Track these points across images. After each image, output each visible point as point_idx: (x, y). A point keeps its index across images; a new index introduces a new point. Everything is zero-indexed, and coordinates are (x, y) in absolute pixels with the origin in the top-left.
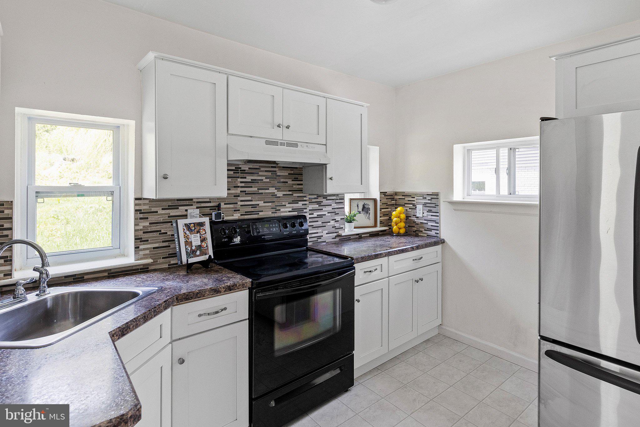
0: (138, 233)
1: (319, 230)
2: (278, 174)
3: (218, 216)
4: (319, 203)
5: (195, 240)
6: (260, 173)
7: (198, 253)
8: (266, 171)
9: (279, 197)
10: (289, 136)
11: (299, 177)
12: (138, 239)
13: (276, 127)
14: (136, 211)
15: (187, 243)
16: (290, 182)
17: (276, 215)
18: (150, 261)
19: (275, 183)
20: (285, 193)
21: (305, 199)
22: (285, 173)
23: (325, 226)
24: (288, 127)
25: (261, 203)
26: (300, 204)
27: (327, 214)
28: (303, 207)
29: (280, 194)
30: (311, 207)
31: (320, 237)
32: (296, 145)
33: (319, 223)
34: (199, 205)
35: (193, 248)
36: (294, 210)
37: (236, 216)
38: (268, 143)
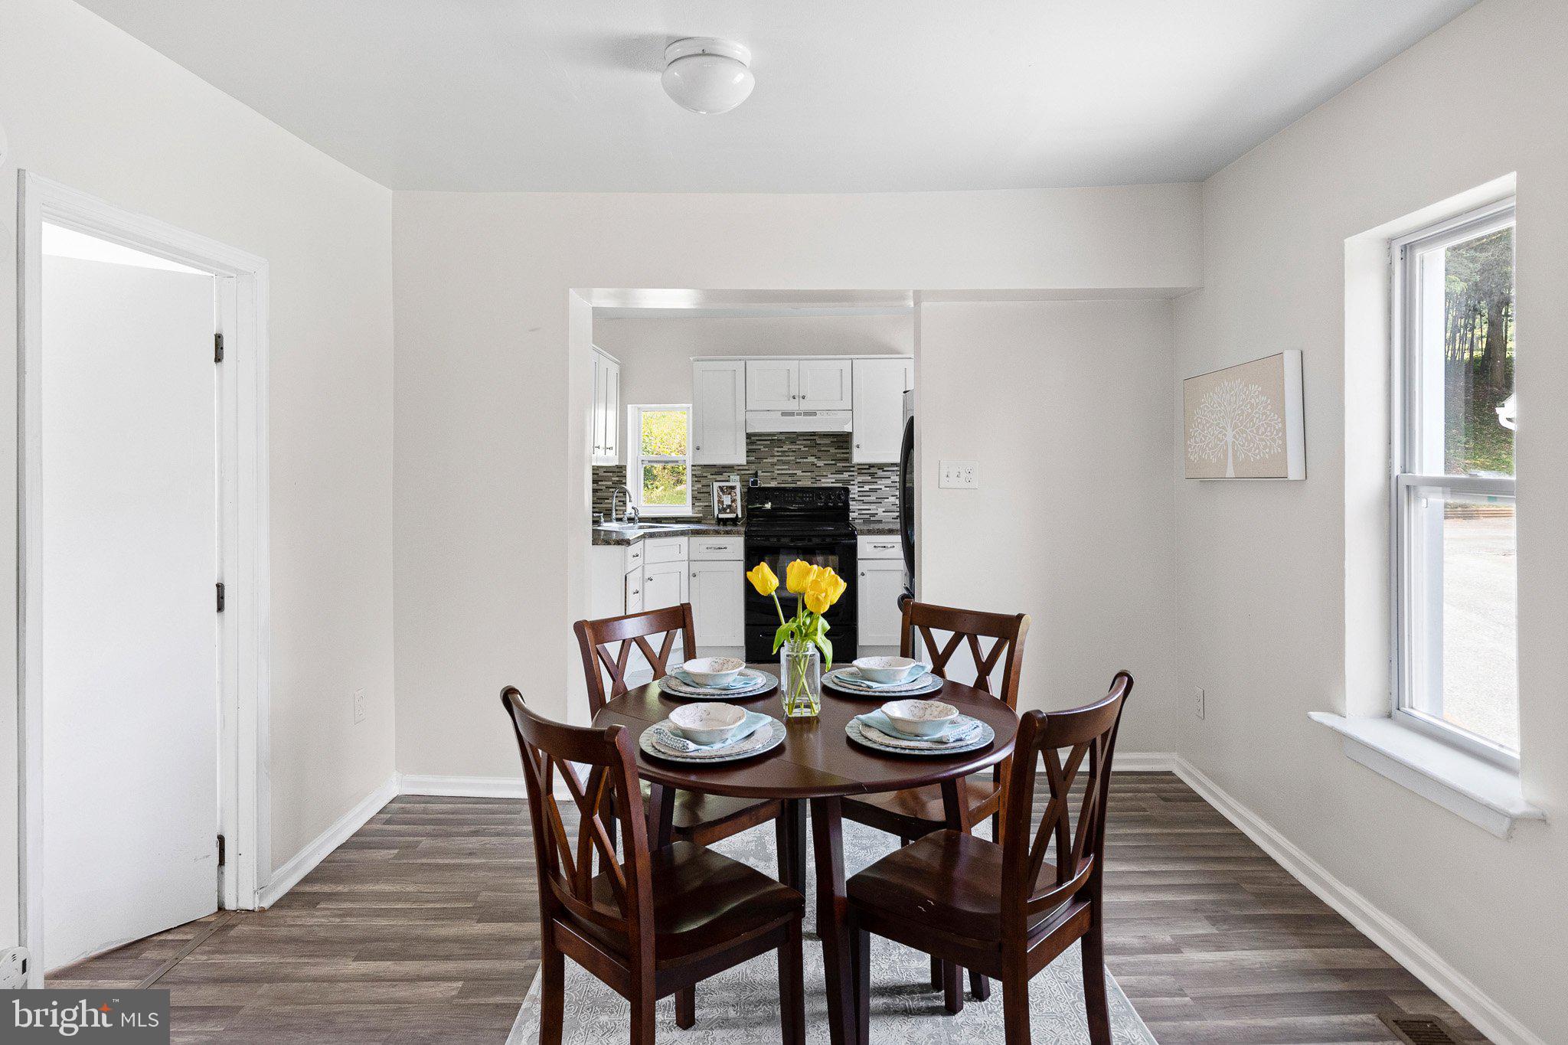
0: (694, 493)
1: (873, 507)
2: (818, 442)
3: (755, 483)
4: (872, 475)
5: (727, 500)
6: (798, 442)
7: (728, 511)
8: (804, 440)
9: (820, 467)
10: (805, 406)
11: (845, 445)
12: (694, 498)
13: (791, 399)
14: (693, 475)
15: (719, 501)
16: (833, 450)
17: (815, 485)
18: (701, 515)
19: (814, 451)
20: (826, 462)
21: (852, 469)
22: (827, 441)
23: (881, 503)
24: (804, 398)
25: (799, 473)
26: (846, 475)
27: (884, 489)
28: (851, 478)
29: (820, 463)
30: (860, 479)
31: (874, 515)
32: (814, 414)
33: (873, 498)
34: (739, 472)
35: (725, 506)
36: (837, 481)
37: (773, 484)
38: (784, 414)
